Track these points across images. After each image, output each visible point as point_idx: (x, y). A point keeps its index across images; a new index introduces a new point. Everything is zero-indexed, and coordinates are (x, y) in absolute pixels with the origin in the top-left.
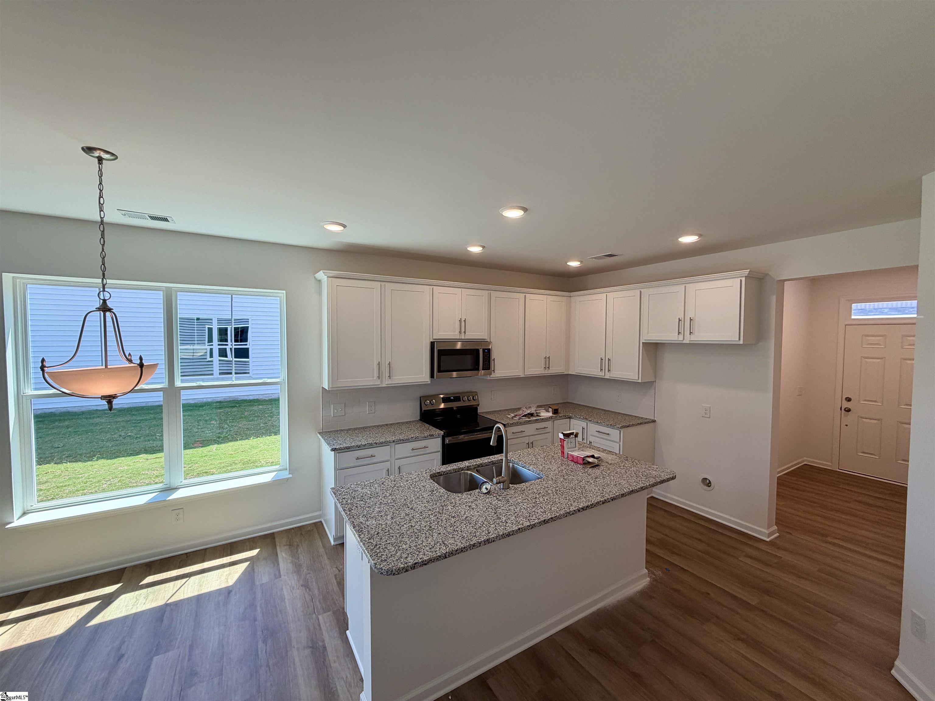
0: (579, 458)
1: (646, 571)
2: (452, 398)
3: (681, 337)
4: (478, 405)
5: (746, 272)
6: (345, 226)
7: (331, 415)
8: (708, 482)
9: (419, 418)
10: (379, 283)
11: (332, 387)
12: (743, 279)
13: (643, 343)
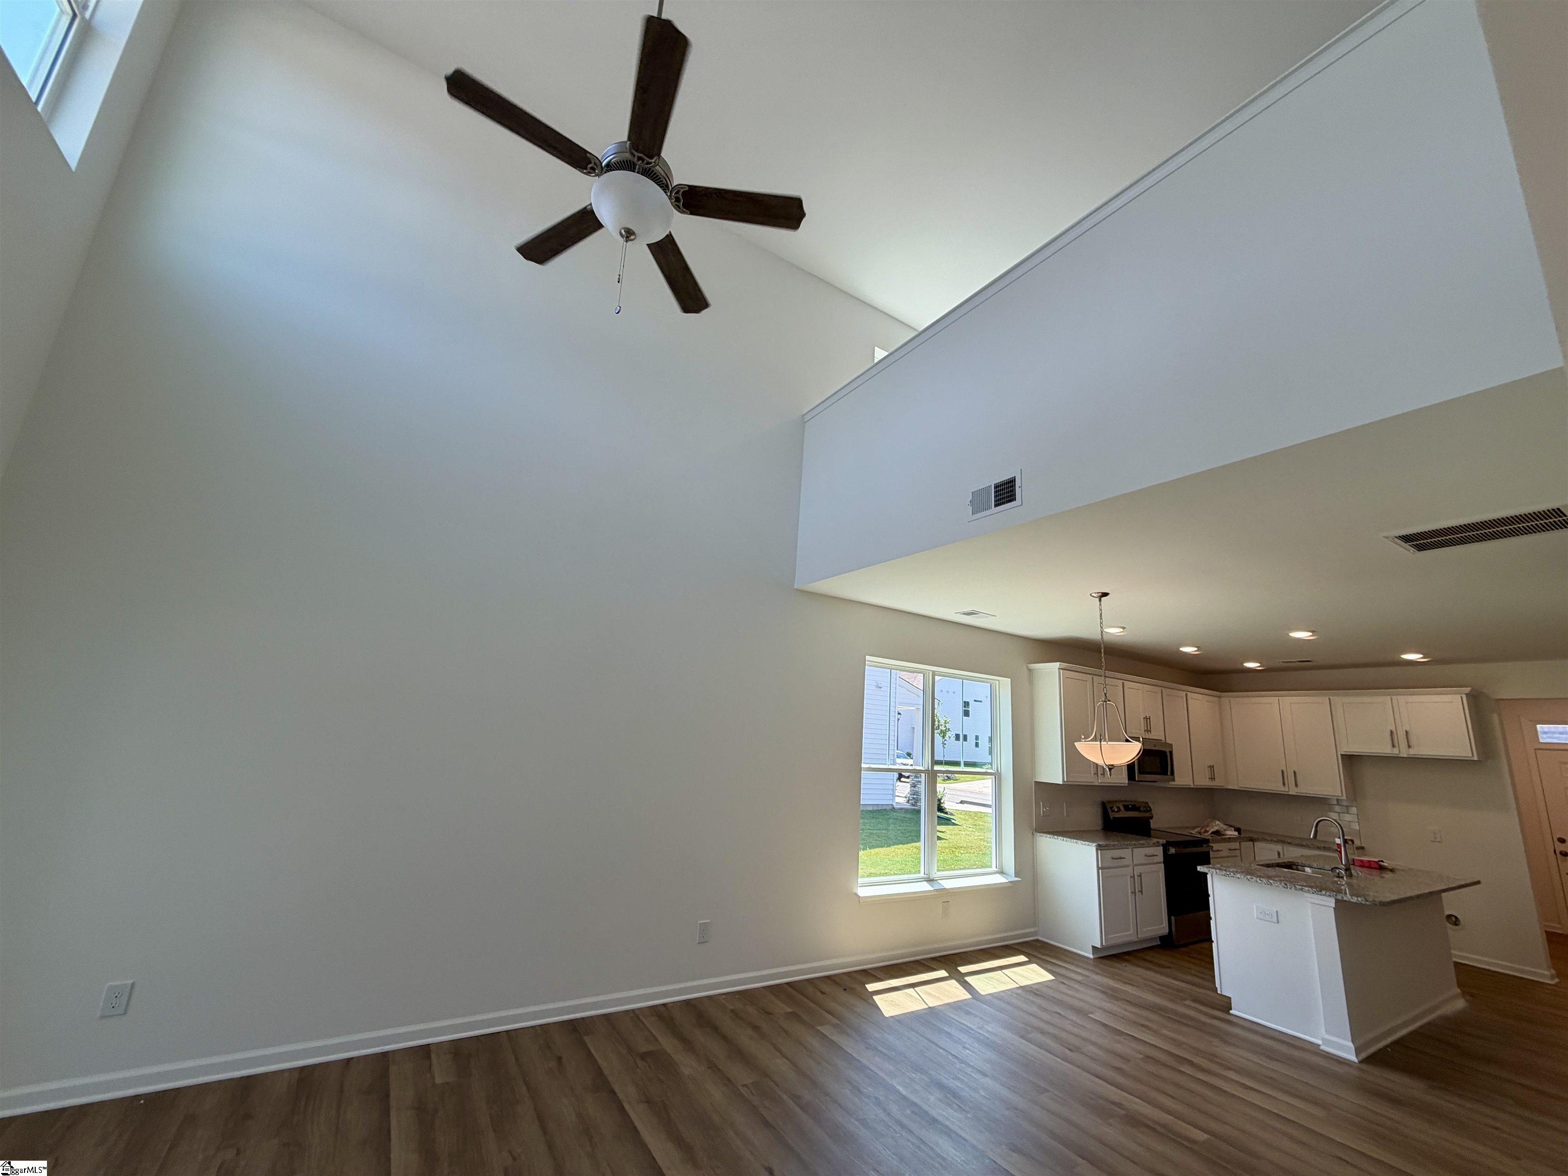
0: (1372, 863)
1: (1459, 991)
2: (1130, 806)
3: (1396, 751)
4: (1151, 818)
5: (1468, 690)
6: (1124, 628)
7: (1040, 814)
8: (1454, 919)
9: (1100, 828)
10: (1091, 676)
11: (1067, 781)
12: (1464, 697)
13: (1342, 755)
